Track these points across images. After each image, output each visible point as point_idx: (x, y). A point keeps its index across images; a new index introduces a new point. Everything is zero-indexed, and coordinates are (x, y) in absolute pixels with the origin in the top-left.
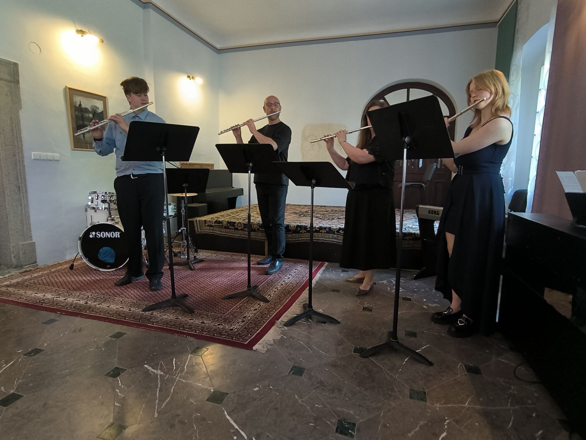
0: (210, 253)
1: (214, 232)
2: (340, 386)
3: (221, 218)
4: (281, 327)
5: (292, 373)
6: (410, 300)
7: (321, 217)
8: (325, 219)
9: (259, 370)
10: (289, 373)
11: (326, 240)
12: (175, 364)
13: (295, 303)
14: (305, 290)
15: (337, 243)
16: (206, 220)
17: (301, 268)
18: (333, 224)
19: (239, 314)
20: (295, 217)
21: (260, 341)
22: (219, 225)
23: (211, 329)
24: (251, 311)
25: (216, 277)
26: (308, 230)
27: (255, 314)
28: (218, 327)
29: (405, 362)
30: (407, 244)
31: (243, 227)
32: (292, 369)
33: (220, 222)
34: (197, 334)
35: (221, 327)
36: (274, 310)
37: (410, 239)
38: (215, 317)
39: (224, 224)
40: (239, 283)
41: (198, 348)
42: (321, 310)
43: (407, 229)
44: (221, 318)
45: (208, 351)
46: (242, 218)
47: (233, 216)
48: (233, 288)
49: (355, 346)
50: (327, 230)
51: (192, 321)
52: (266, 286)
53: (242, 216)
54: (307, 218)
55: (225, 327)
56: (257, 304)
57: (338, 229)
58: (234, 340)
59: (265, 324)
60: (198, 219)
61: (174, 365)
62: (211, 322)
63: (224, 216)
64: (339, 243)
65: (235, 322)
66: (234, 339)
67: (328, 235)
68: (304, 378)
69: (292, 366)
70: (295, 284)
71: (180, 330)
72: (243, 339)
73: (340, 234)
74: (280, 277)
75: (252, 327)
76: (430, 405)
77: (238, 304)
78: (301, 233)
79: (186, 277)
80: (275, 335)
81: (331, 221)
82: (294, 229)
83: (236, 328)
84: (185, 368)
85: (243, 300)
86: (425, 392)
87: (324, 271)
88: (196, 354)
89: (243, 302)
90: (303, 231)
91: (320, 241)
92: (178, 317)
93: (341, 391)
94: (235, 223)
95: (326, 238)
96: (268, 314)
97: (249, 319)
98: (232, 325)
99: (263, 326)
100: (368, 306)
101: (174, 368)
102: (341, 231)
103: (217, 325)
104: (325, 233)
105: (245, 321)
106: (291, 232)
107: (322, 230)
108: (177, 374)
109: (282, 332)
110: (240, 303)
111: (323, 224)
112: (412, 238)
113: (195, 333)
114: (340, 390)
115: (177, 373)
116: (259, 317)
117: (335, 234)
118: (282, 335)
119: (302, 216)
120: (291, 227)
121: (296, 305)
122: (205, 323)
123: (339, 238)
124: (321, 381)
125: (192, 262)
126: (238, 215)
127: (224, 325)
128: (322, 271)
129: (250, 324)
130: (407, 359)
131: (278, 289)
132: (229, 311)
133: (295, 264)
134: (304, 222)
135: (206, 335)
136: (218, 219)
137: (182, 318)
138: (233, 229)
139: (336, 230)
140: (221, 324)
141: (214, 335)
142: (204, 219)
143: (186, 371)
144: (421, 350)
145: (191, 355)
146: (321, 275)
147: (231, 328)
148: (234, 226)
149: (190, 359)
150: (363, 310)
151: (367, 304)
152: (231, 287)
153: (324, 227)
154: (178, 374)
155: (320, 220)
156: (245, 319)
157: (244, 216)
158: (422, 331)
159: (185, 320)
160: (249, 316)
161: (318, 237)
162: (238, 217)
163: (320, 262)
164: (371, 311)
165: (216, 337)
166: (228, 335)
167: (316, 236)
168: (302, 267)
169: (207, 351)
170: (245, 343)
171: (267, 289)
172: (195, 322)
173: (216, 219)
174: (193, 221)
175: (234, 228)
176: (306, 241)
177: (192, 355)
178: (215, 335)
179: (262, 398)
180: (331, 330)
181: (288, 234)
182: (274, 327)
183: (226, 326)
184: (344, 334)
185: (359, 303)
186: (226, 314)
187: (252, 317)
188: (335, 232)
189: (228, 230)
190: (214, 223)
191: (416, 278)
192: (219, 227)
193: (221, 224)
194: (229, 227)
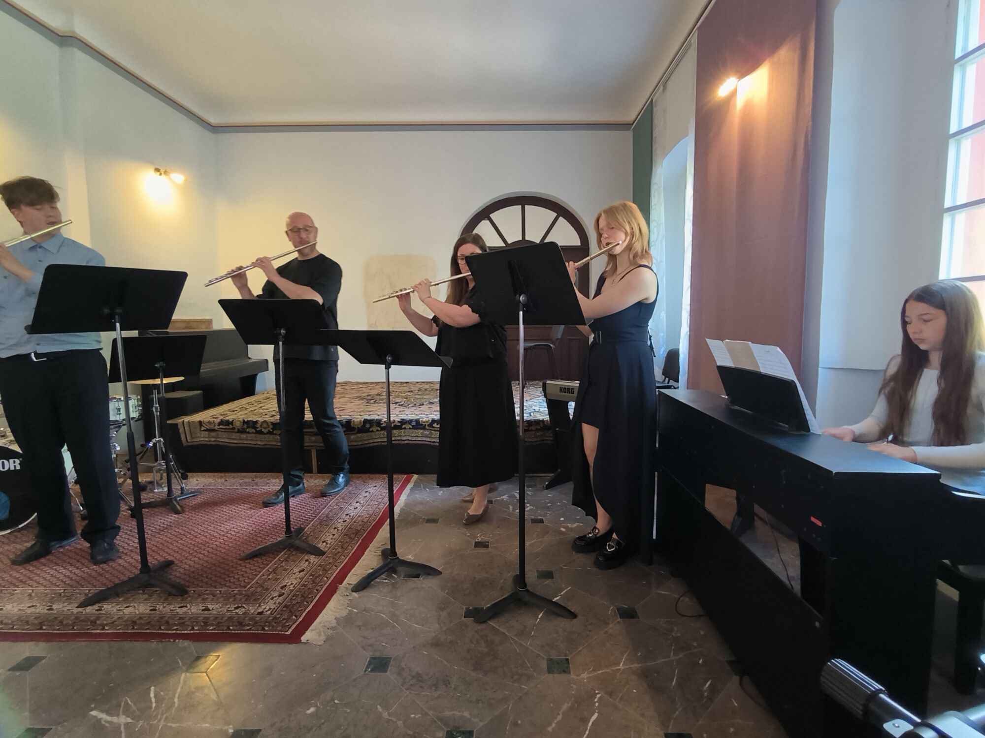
0: (212, 477)
1: (218, 440)
2: (447, 676)
3: (230, 415)
4: (348, 594)
5: (370, 670)
6: (541, 521)
7: (403, 403)
8: (410, 405)
9: (314, 675)
10: (365, 671)
11: (413, 439)
12: (155, 697)
13: (368, 550)
14: (384, 526)
15: (429, 443)
16: (202, 420)
17: (375, 488)
18: (422, 414)
19: (273, 582)
20: (359, 405)
21: (313, 625)
22: (227, 427)
23: (221, 619)
24: (294, 574)
25: (226, 522)
26: (382, 426)
27: (302, 579)
28: (236, 612)
29: (538, 620)
30: (533, 437)
31: (271, 429)
32: (370, 663)
33: (228, 423)
34: (196, 632)
35: (240, 611)
36: (334, 567)
37: (537, 429)
38: (229, 595)
39: (237, 426)
40: (269, 526)
41: (198, 658)
42: (410, 556)
43: (532, 414)
44: (241, 594)
45: (218, 660)
46: (269, 412)
47: (252, 409)
48: (258, 537)
49: (466, 608)
50: (414, 424)
51: (184, 609)
52: (318, 526)
53: (267, 409)
54: (380, 406)
55: (248, 610)
56: (304, 560)
57: (430, 422)
58: (266, 631)
59: (320, 594)
60: (187, 419)
61: (153, 700)
62: (221, 606)
63: (236, 411)
64: (433, 444)
65: (266, 598)
66: (266, 629)
67: (416, 432)
68: (390, 674)
69: (370, 658)
70: (366, 517)
71: (162, 630)
72: (284, 626)
73: (434, 429)
74: (341, 508)
75: (297, 602)
76: (576, 678)
77: (270, 565)
78: (372, 431)
79: (166, 528)
80: (338, 611)
81: (419, 409)
82: (359, 426)
83: (270, 609)
84: (176, 700)
85: (278, 558)
86: (567, 660)
87: (411, 489)
88: (195, 670)
89: (280, 560)
90: (374, 429)
91: (403, 442)
92: (156, 607)
93: (449, 683)
94: (256, 422)
95: (412, 436)
96: (324, 575)
97: (291, 588)
98: (262, 604)
99: (317, 598)
100: (482, 539)
101: (154, 705)
102: (436, 424)
103: (233, 609)
104: (410, 428)
105: (284, 593)
106: (356, 431)
107: (404, 424)
108: (159, 717)
109: (349, 602)
110: (273, 563)
111: (407, 415)
112: (540, 427)
113: (192, 632)
114: (446, 682)
115: (160, 712)
116: (309, 582)
117: (426, 429)
118: (350, 609)
119: (371, 402)
120: (353, 423)
121: (371, 553)
122: (211, 609)
123: (433, 436)
124: (417, 674)
125: (178, 499)
126: (261, 407)
127: (246, 607)
128: (409, 491)
129: (294, 598)
130: (541, 615)
131: (338, 530)
132: (254, 581)
133: (364, 482)
134: (376, 412)
135: (213, 631)
136: (224, 417)
137: (164, 607)
138: (253, 433)
139: (427, 424)
140: (240, 607)
141: (228, 628)
142: (198, 419)
143: (179, 706)
144: (560, 597)
145: (186, 675)
146: (408, 496)
147: (259, 611)
148: (255, 428)
149: (185, 682)
150: (475, 547)
151: (480, 536)
152: (256, 536)
153: (408, 419)
154: (162, 714)
155: (402, 409)
156: (285, 589)
157: (271, 408)
158: (561, 567)
159: (171, 610)
160: (292, 584)
161: (400, 436)
162: (261, 411)
163: (406, 476)
164: (487, 546)
165: (233, 632)
166: (256, 623)
167: (396, 435)
168: (376, 486)
169: (216, 660)
170: (286, 633)
171: (320, 531)
172: (191, 610)
173: (221, 418)
174: (177, 425)
175: (254, 431)
176: (380, 443)
177: (188, 674)
178: (231, 628)
179: (323, 724)
180: (429, 587)
181: (349, 434)
182: (335, 597)
183: (251, 608)
184: (448, 589)
185: (468, 536)
186: (249, 586)
187: (296, 584)
188: (427, 427)
189: (244, 436)
190: (219, 426)
191: (548, 487)
192: (227, 431)
193: (230, 425)
194: (246, 430)
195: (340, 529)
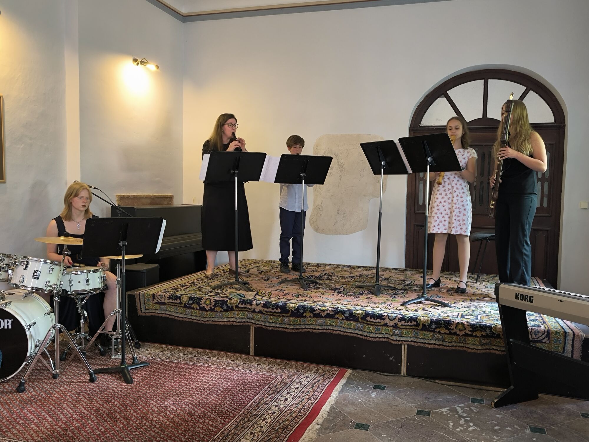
1: (167, 313)
3: (180, 290)
11: (346, 331)
16: (155, 294)
17: (307, 380)
18: (357, 304)
22: (175, 301)
26: (315, 313)
30: (477, 343)
31: (213, 306)
33: (177, 298)
37: (482, 336)
39: (184, 301)
40: (203, 408)
43: (479, 317)
47: (199, 285)
48: (193, 418)
50: (347, 315)
52: (248, 415)
57: (364, 314)
60: (143, 291)
64: (365, 338)
67: (348, 324)
70: (295, 412)
73: (367, 322)
74: (272, 398)
78: (305, 317)
81: (356, 299)
82: (294, 311)
87: (344, 385)
90: (308, 315)
91: (335, 332)
94: (201, 299)
95: (344, 327)
102: (369, 317)
104: (343, 319)
106: (290, 314)
107: (338, 314)
111: (342, 304)
117: (359, 321)
120: (289, 308)
123: (365, 330)
128: (341, 387)
131: (266, 422)
133: (298, 371)
134: (312, 299)
138: (197, 309)
139: (360, 316)
142: (152, 293)
146: (339, 393)
148: (199, 304)
152: (191, 416)
153: (342, 310)
161: (333, 326)
163: (340, 369)
168: (308, 377)
171: (249, 421)
173: (171, 292)
174: (134, 296)
181: (284, 316)
188: (360, 320)
189: (189, 311)
190: (168, 300)
191: (497, 405)
192: (175, 306)
193: (178, 300)
194: (191, 306)
195: (269, 421)
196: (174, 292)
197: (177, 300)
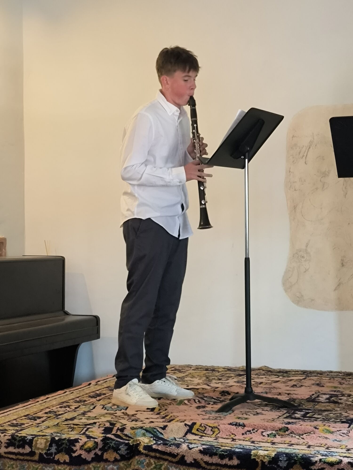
3: (28, 427)
22: (21, 450)
33: (23, 442)
39: (39, 449)
47: (66, 416)
63: (39, 418)
126: (84, 414)
148: (69, 451)
162: (84, 420)
173: (11, 431)
190: (6, 447)
192: (20, 460)
193: (27, 447)
194: (54, 458)
196: (17, 431)
197: (24, 447)
